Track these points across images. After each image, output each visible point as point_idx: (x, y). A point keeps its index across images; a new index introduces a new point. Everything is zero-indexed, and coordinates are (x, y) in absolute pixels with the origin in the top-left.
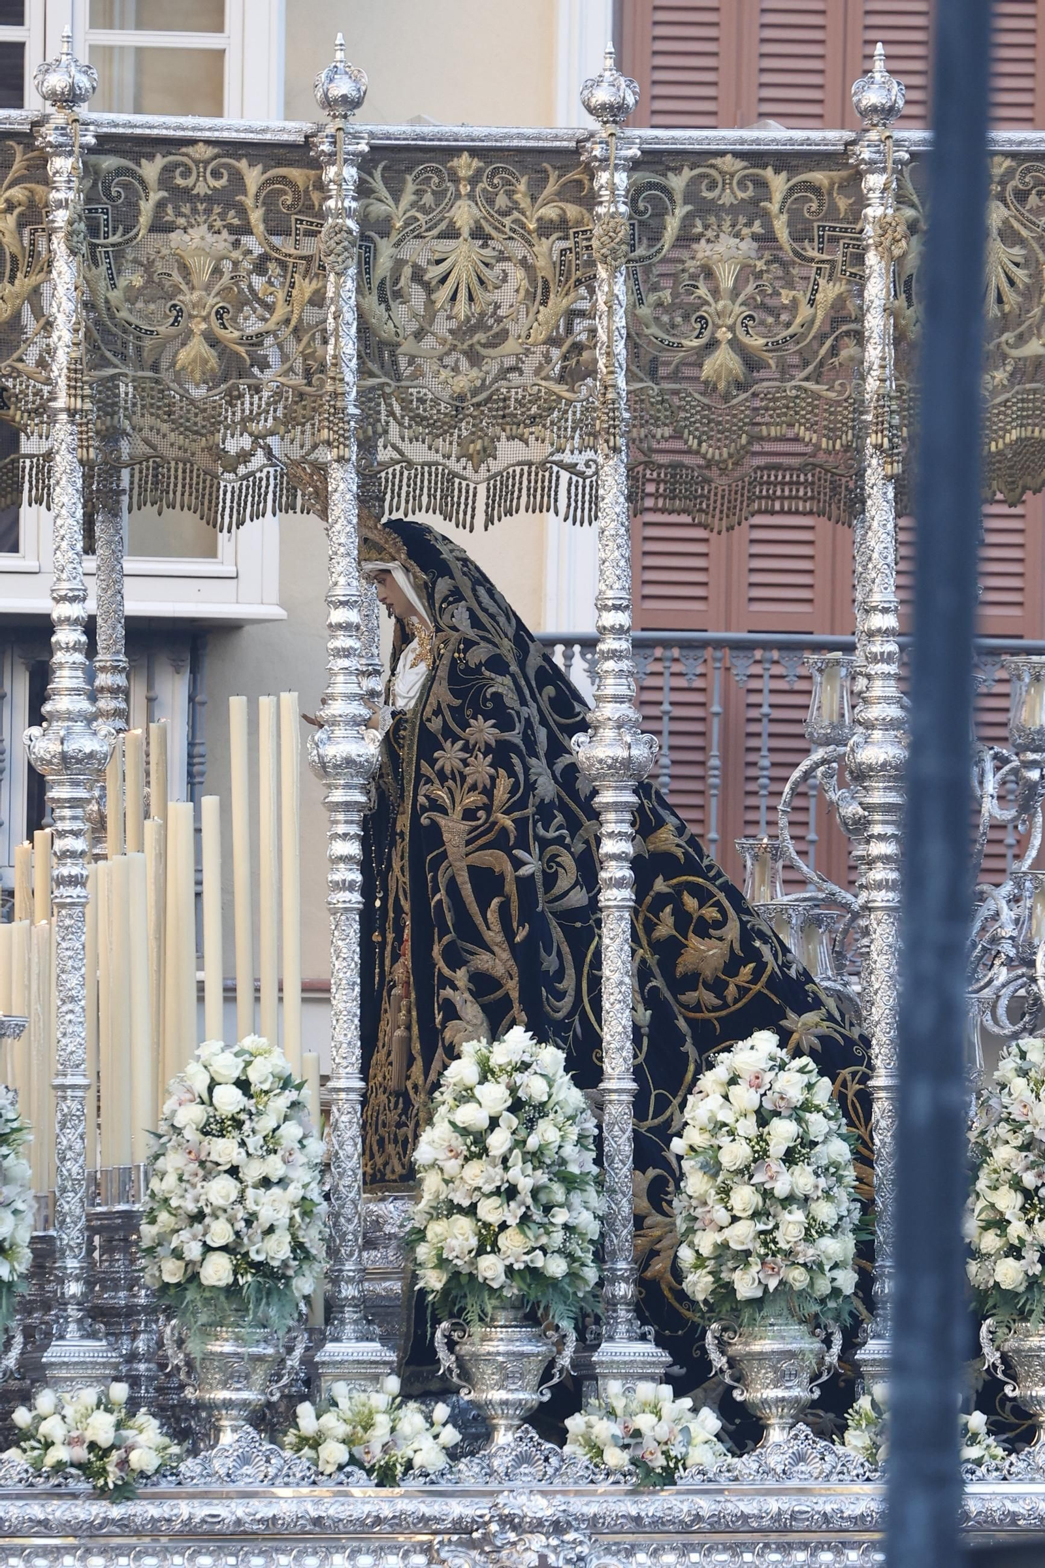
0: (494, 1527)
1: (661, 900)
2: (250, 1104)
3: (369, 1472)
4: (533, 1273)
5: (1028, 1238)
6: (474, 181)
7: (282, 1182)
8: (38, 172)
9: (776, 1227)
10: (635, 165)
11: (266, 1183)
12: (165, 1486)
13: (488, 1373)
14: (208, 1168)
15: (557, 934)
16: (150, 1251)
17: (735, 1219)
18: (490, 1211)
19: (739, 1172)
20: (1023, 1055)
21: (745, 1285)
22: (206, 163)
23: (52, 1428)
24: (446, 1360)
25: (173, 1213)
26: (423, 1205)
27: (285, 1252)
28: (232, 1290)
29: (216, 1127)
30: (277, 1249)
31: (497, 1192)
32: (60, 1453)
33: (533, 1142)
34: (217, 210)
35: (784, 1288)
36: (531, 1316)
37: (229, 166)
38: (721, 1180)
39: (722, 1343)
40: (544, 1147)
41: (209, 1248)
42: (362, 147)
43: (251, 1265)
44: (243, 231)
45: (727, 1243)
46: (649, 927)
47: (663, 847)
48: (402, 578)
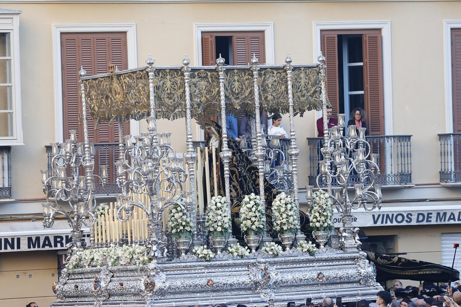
0: (257, 263)
1: (253, 174)
2: (222, 205)
3: (240, 256)
4: (259, 228)
5: (321, 219)
6: (237, 73)
7: (227, 216)
8: (182, 74)
9: (289, 219)
10: (259, 70)
11: (225, 216)
12: (214, 259)
13: (252, 242)
14: (217, 215)
15: (243, 179)
16: (208, 227)
17: (283, 219)
18: (253, 219)
19: (283, 212)
20: (316, 194)
21: (285, 228)
23: (198, 252)
24: (246, 241)
25: (212, 221)
26: (242, 219)
27: (228, 226)
28: (221, 232)
29: (218, 209)
30: (227, 226)
31: (254, 216)
32: (200, 256)
33: (259, 209)
34: (205, 79)
35: (291, 228)
36: (256, 234)
37: (206, 72)
38: (281, 213)
39: (280, 236)
40: (260, 210)
41: (218, 226)
42: (225, 69)
43: (224, 228)
44: (208, 82)
45: (282, 222)
46: (251, 177)
47: (253, 166)
48: (213, 129)
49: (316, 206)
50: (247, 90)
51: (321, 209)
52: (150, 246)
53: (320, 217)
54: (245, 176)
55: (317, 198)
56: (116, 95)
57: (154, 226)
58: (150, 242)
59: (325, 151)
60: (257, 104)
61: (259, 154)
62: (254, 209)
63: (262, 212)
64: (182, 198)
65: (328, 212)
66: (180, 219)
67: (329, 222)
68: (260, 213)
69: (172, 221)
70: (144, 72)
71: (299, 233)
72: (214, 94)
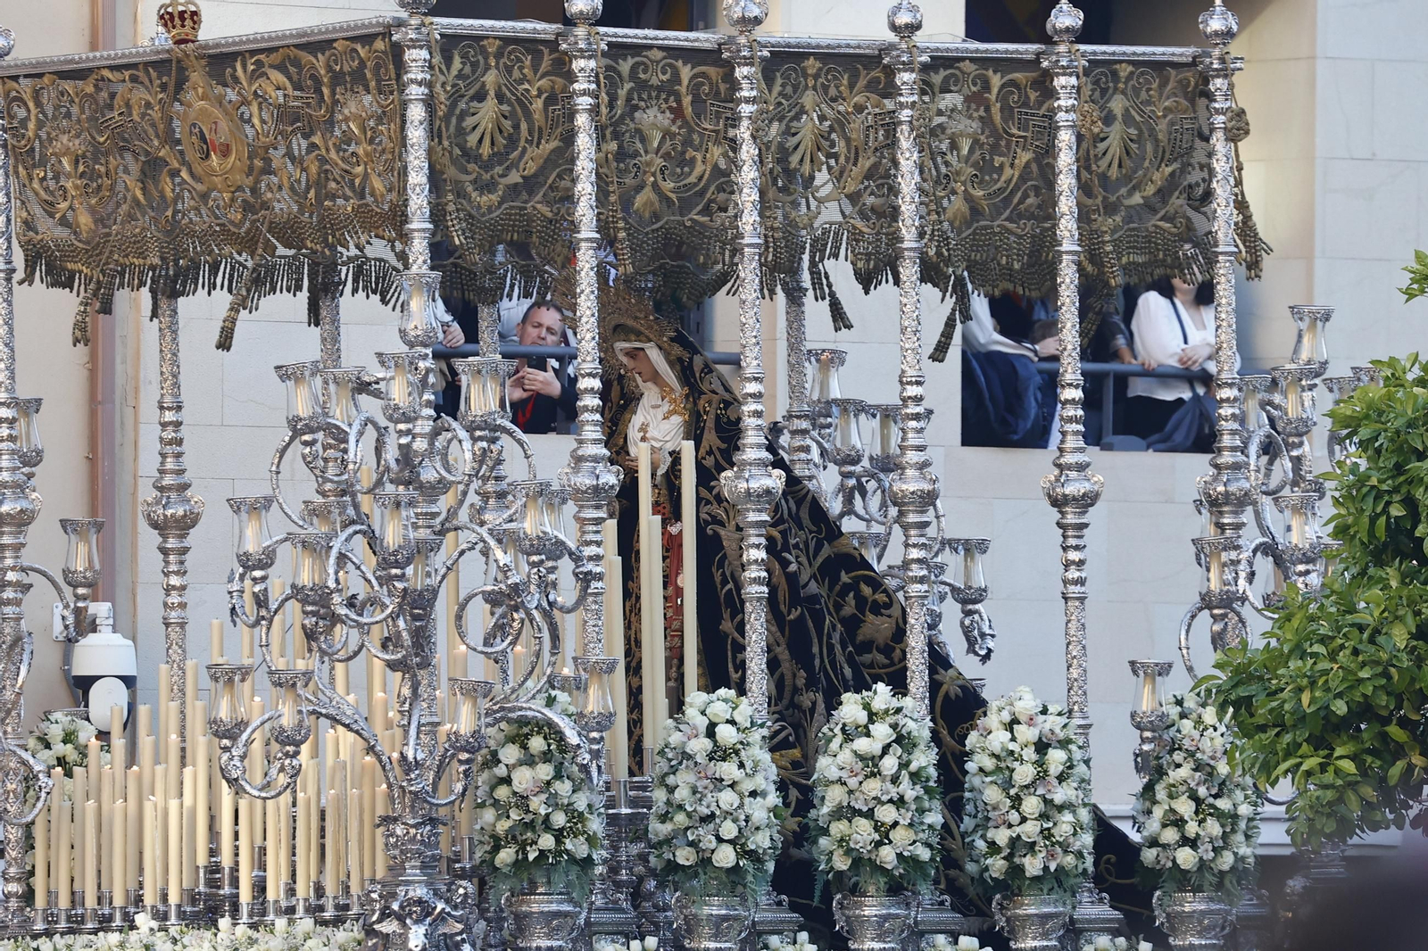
1: (846, 589)
2: (741, 737)
4: (912, 861)
5: (1202, 833)
6: (816, 76)
7: (764, 794)
8: (563, 69)
9: (1055, 824)
10: (925, 68)
11: (753, 794)
13: (871, 930)
14: (718, 782)
15: (806, 613)
16: (668, 841)
17: (1024, 820)
19: (1027, 787)
20: (1180, 703)
21: (1033, 865)
22: (658, 62)
24: (840, 922)
25: (689, 815)
26: (825, 810)
27: (766, 843)
28: (734, 870)
29: (720, 753)
30: (760, 841)
31: (891, 801)
33: (914, 767)
34: (664, 96)
35: (1060, 869)
36: (896, 888)
37: (671, 65)
38: (1013, 792)
39: (1002, 907)
40: (921, 769)
41: (720, 840)
42: (766, 53)
43: (746, 852)
44: (678, 112)
45: (1019, 836)
46: (838, 607)
47: (845, 550)
48: (654, 354)
49: (1178, 766)
50: (855, 164)
51: (1206, 781)
52: (389, 927)
53: (1201, 822)
54: (814, 599)
55: (1187, 725)
56: (208, 156)
57: (415, 826)
58: (395, 906)
59: (1221, 489)
60: (907, 237)
61: (912, 487)
62: (889, 764)
63: (928, 780)
64: (553, 693)
65: (1239, 795)
66: (543, 797)
67: (1244, 850)
68: (918, 787)
69: (496, 803)
70: (379, 45)
71: (1085, 897)
72: (700, 178)
